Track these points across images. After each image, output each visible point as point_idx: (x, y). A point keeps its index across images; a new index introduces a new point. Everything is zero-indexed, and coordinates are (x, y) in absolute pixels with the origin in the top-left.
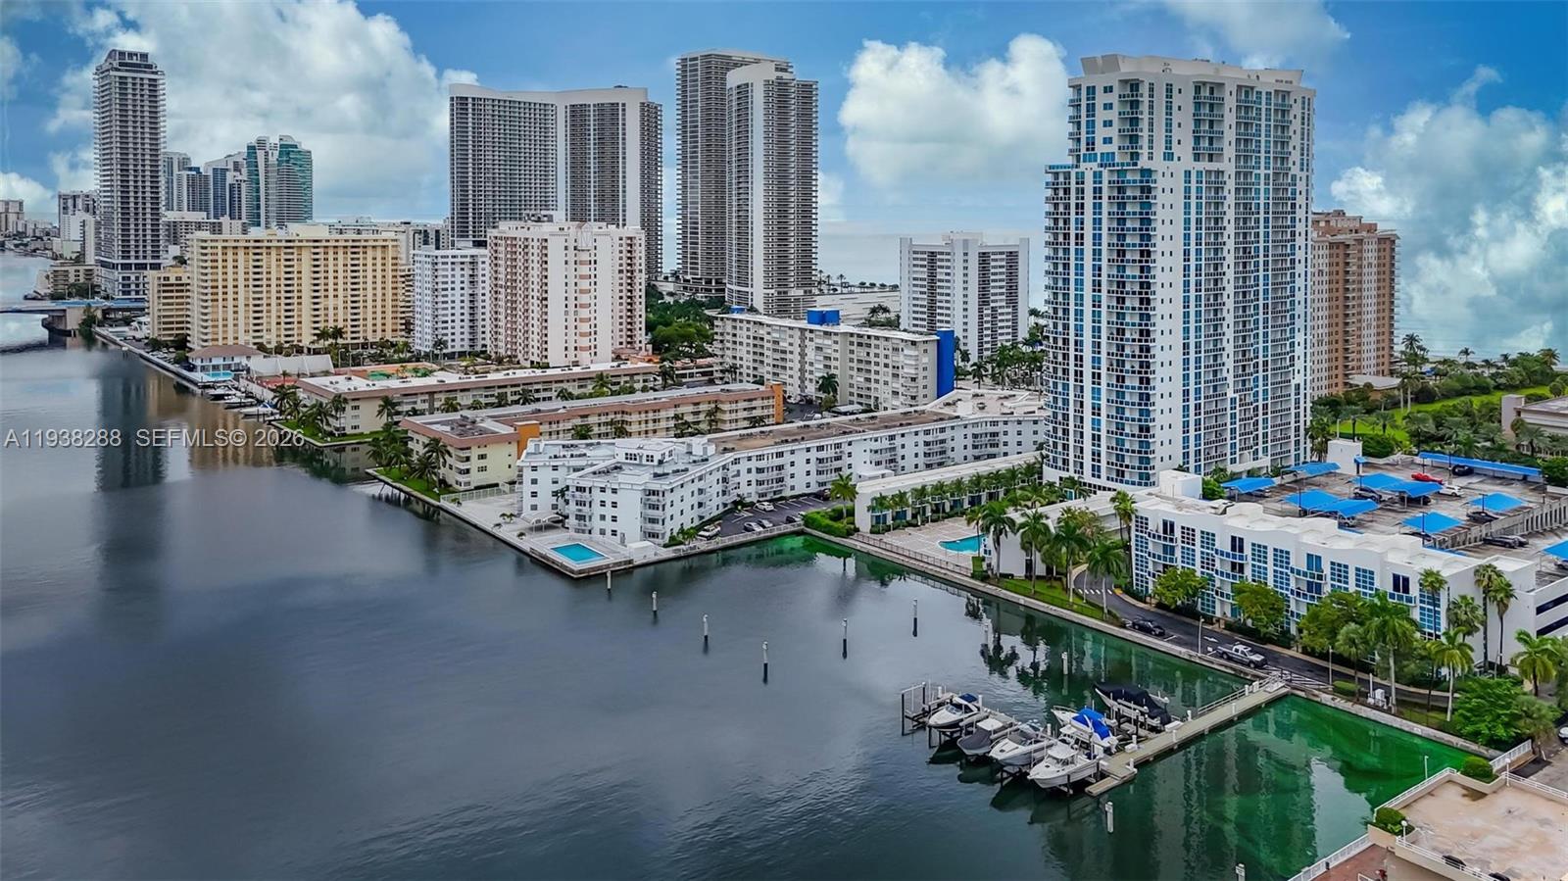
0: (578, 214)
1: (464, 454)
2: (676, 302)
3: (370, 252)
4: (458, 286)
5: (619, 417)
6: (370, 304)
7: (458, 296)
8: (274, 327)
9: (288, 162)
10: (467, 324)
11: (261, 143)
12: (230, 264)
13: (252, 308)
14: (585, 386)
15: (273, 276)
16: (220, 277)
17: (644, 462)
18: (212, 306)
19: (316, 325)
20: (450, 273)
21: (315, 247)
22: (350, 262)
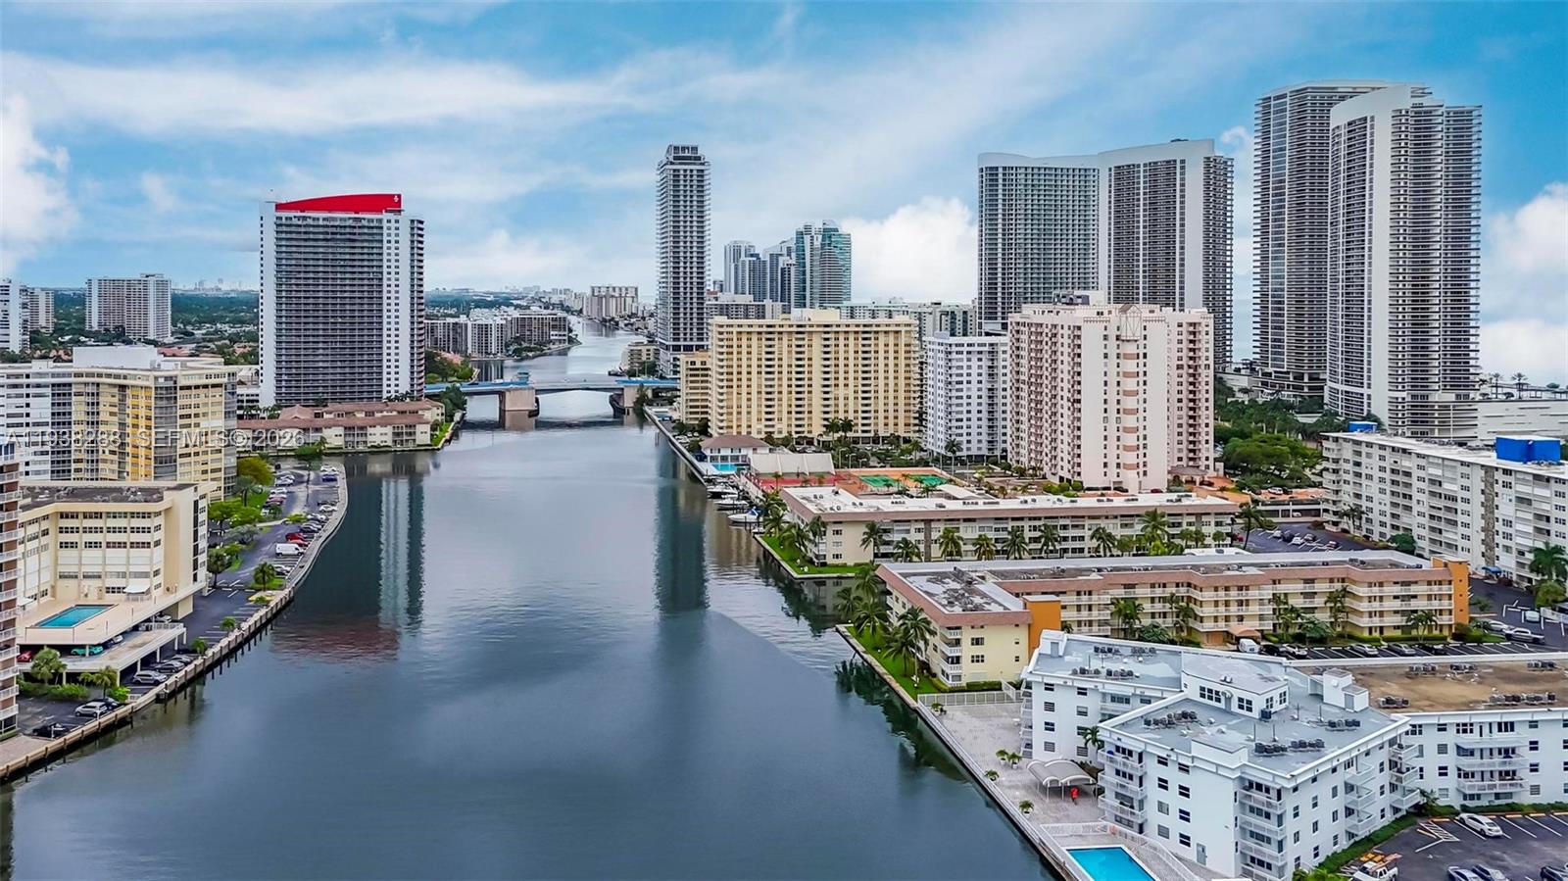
0: (1123, 294)
1: (952, 636)
2: (1253, 402)
3: (882, 337)
4: (974, 378)
5: (1182, 592)
6: (881, 394)
7: (974, 391)
8: (785, 416)
9: (829, 245)
10: (985, 423)
11: (808, 228)
12: (744, 350)
13: (764, 396)
14: (1131, 526)
15: (785, 363)
16: (735, 363)
17: (1235, 708)
18: (727, 393)
19: (826, 416)
20: (965, 364)
21: (826, 333)
22: (861, 349)
